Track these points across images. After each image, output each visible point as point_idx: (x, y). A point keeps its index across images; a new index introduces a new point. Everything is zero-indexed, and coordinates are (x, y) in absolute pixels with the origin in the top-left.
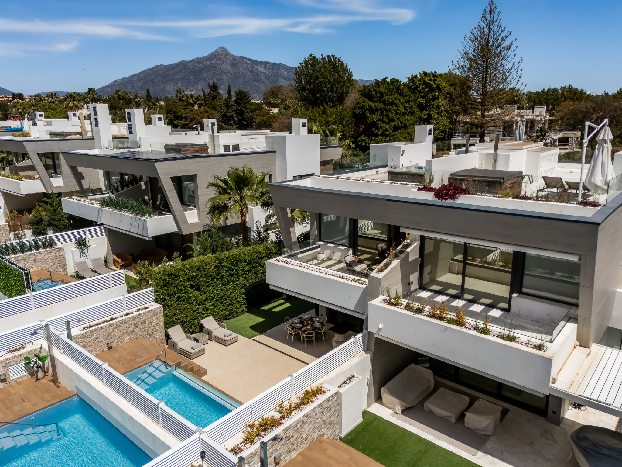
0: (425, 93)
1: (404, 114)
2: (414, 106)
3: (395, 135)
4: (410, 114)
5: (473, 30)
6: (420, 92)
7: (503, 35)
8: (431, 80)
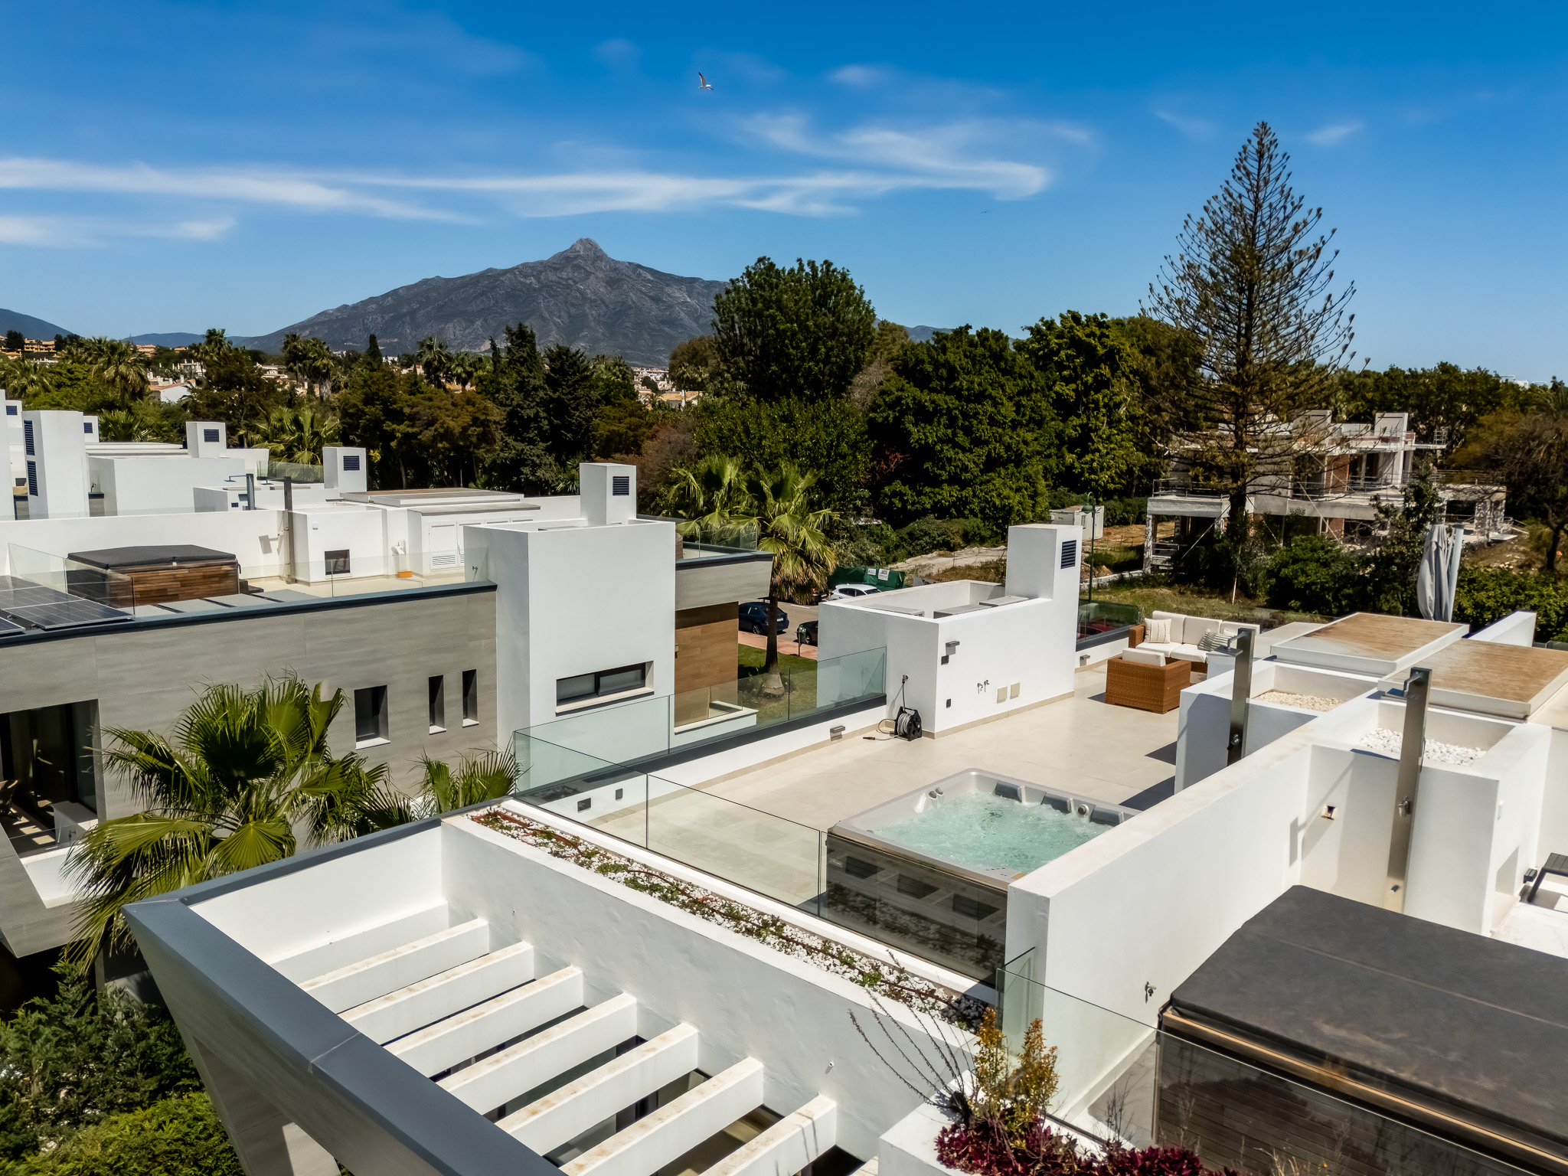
0: (1075, 369)
1: (1015, 425)
2: (1044, 404)
3: (989, 481)
4: (1032, 426)
5: (1209, 202)
6: (1060, 367)
7: (1298, 217)
8: (1092, 334)
